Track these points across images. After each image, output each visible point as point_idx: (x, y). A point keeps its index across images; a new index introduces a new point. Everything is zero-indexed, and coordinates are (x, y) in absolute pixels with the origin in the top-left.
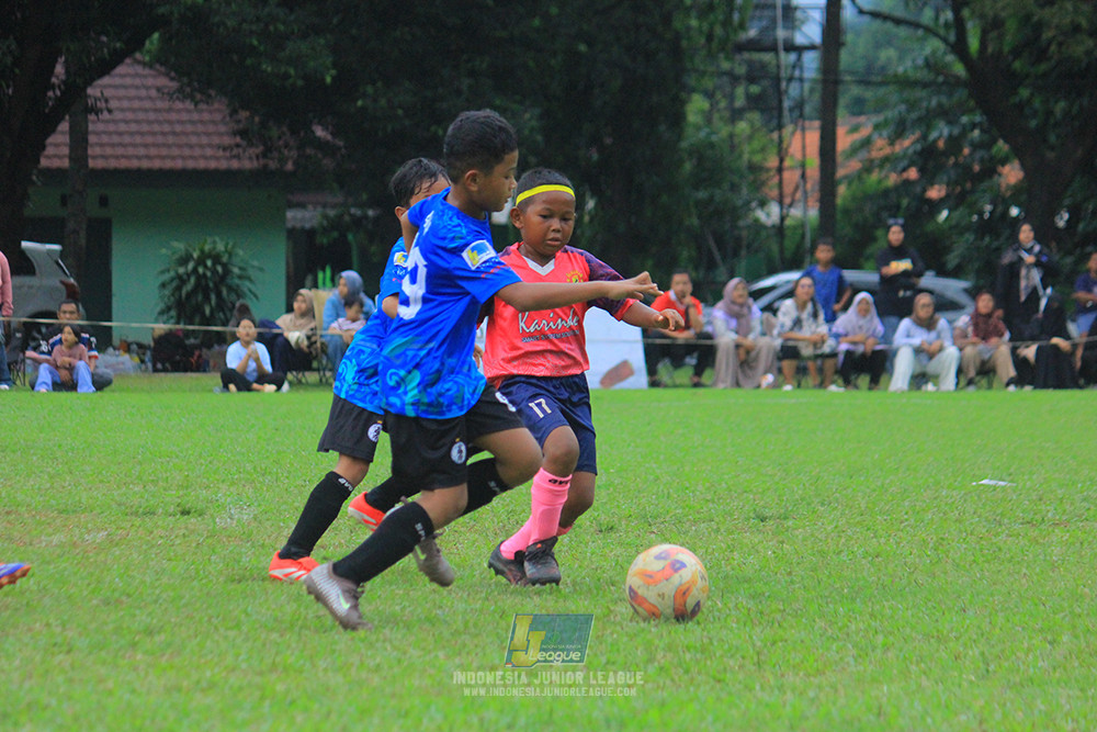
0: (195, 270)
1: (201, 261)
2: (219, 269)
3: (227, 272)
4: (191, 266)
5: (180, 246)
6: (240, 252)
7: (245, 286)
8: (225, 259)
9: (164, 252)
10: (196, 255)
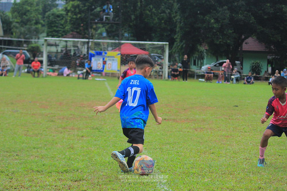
0: (255, 65)
1: (256, 64)
2: (258, 65)
4: (254, 64)
5: (253, 61)
6: (261, 63)
7: (262, 67)
8: (259, 63)
9: (251, 62)
10: (255, 63)
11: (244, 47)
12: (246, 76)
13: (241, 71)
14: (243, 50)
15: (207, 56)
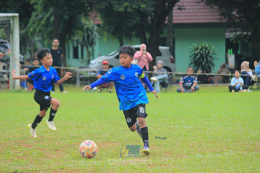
0: (200, 52)
1: (202, 49)
2: (207, 51)
3: (209, 52)
4: (199, 51)
5: (195, 45)
6: (213, 47)
7: (214, 56)
8: (208, 48)
9: (191, 47)
10: (200, 48)
11: (176, 16)
12: (182, 76)
13: (171, 66)
14: (175, 22)
15: (99, 39)
